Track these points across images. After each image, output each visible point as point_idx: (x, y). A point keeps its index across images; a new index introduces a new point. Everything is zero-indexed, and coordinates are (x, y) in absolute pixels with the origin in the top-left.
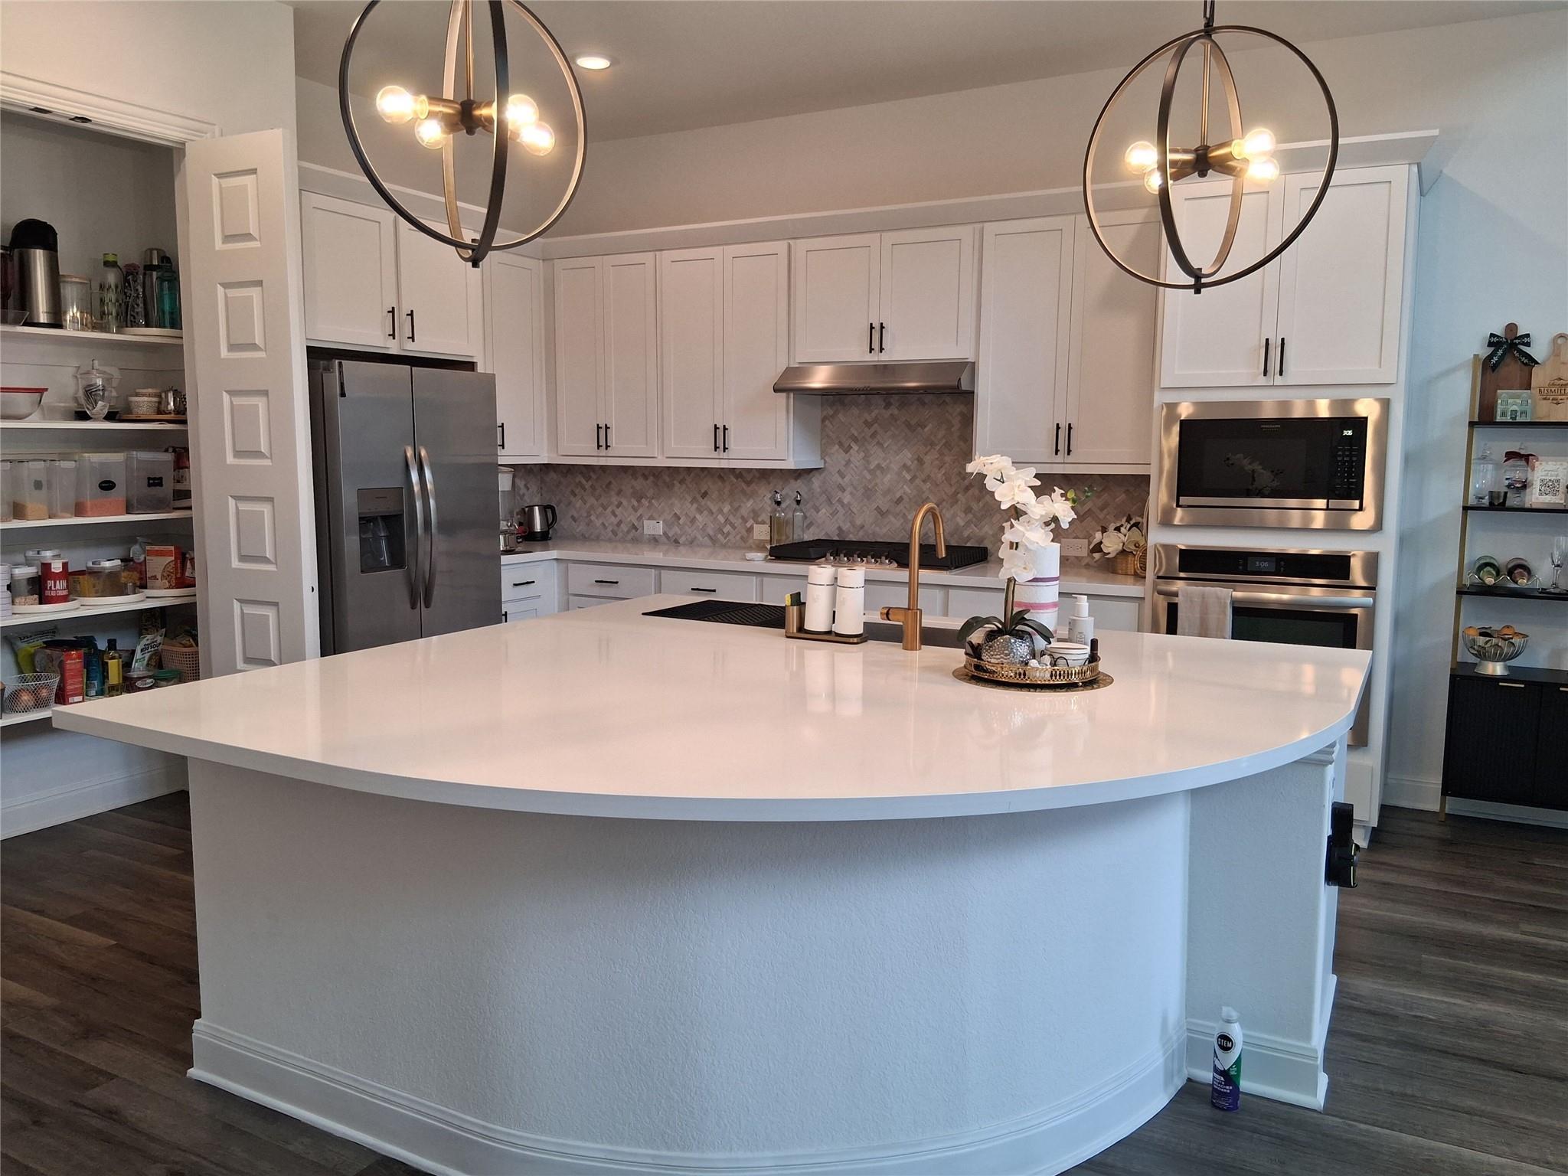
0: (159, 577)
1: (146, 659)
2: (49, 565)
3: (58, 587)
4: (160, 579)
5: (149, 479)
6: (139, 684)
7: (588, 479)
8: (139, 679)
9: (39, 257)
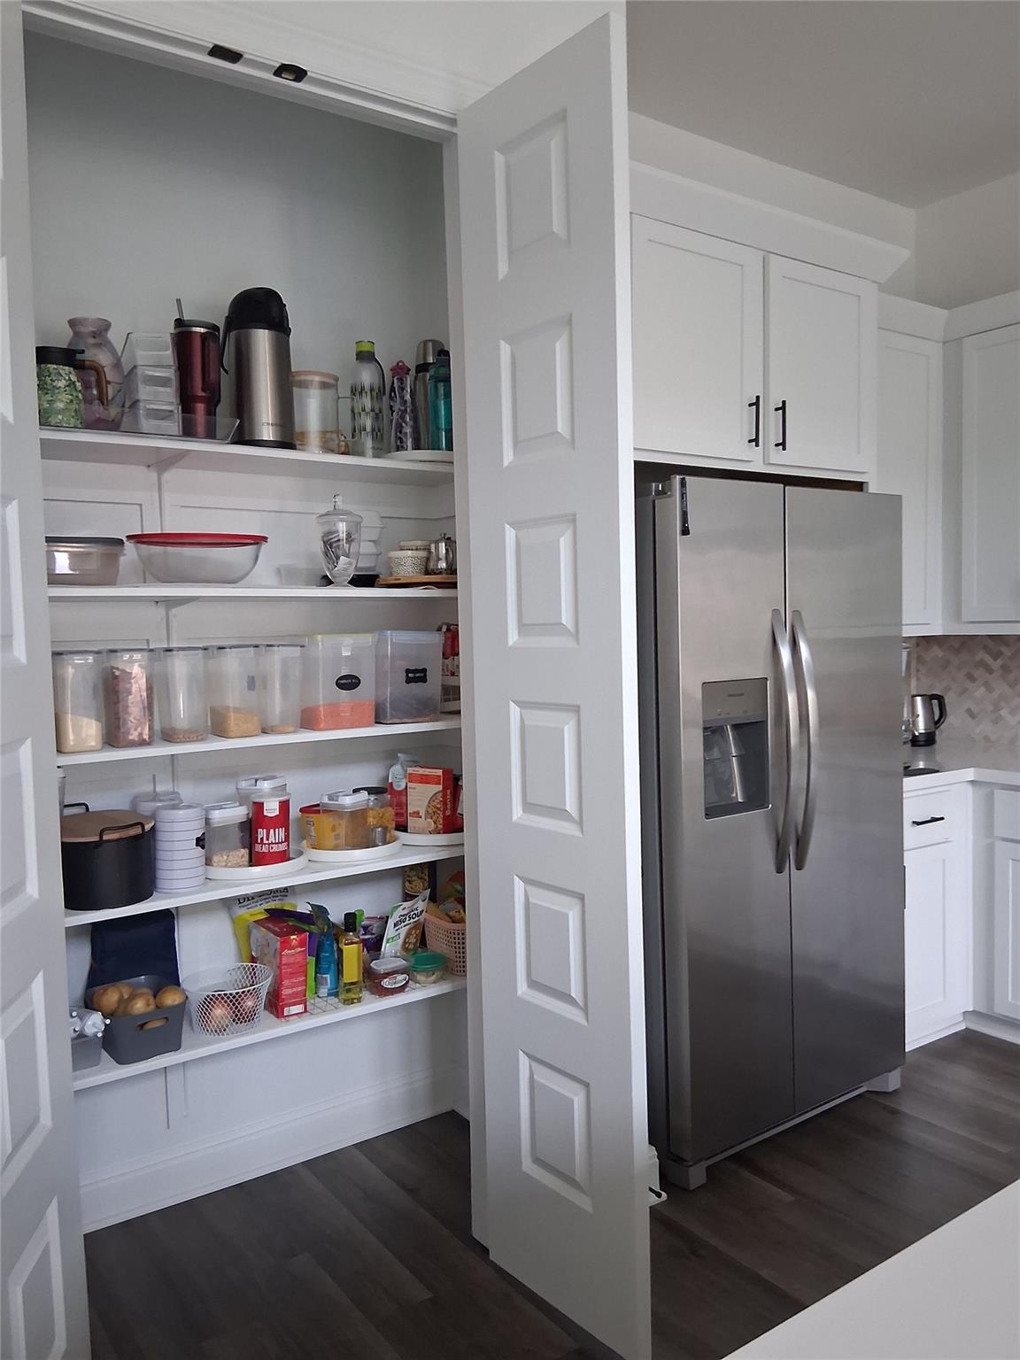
0: (422, 813)
1: (402, 937)
2: (261, 805)
3: (272, 839)
4: (423, 817)
5: (408, 671)
6: (386, 983)
7: (996, 656)
8: (387, 975)
9: (262, 340)
